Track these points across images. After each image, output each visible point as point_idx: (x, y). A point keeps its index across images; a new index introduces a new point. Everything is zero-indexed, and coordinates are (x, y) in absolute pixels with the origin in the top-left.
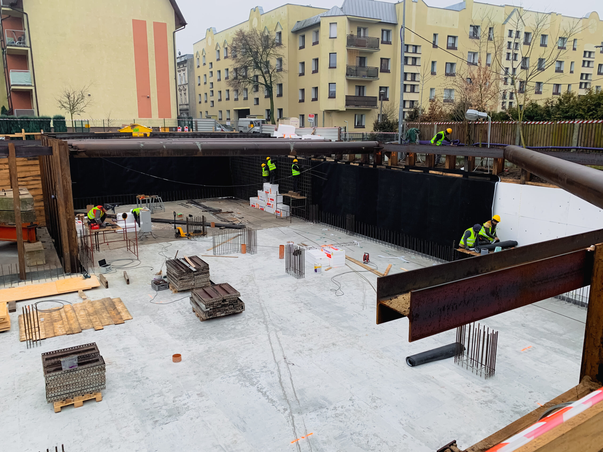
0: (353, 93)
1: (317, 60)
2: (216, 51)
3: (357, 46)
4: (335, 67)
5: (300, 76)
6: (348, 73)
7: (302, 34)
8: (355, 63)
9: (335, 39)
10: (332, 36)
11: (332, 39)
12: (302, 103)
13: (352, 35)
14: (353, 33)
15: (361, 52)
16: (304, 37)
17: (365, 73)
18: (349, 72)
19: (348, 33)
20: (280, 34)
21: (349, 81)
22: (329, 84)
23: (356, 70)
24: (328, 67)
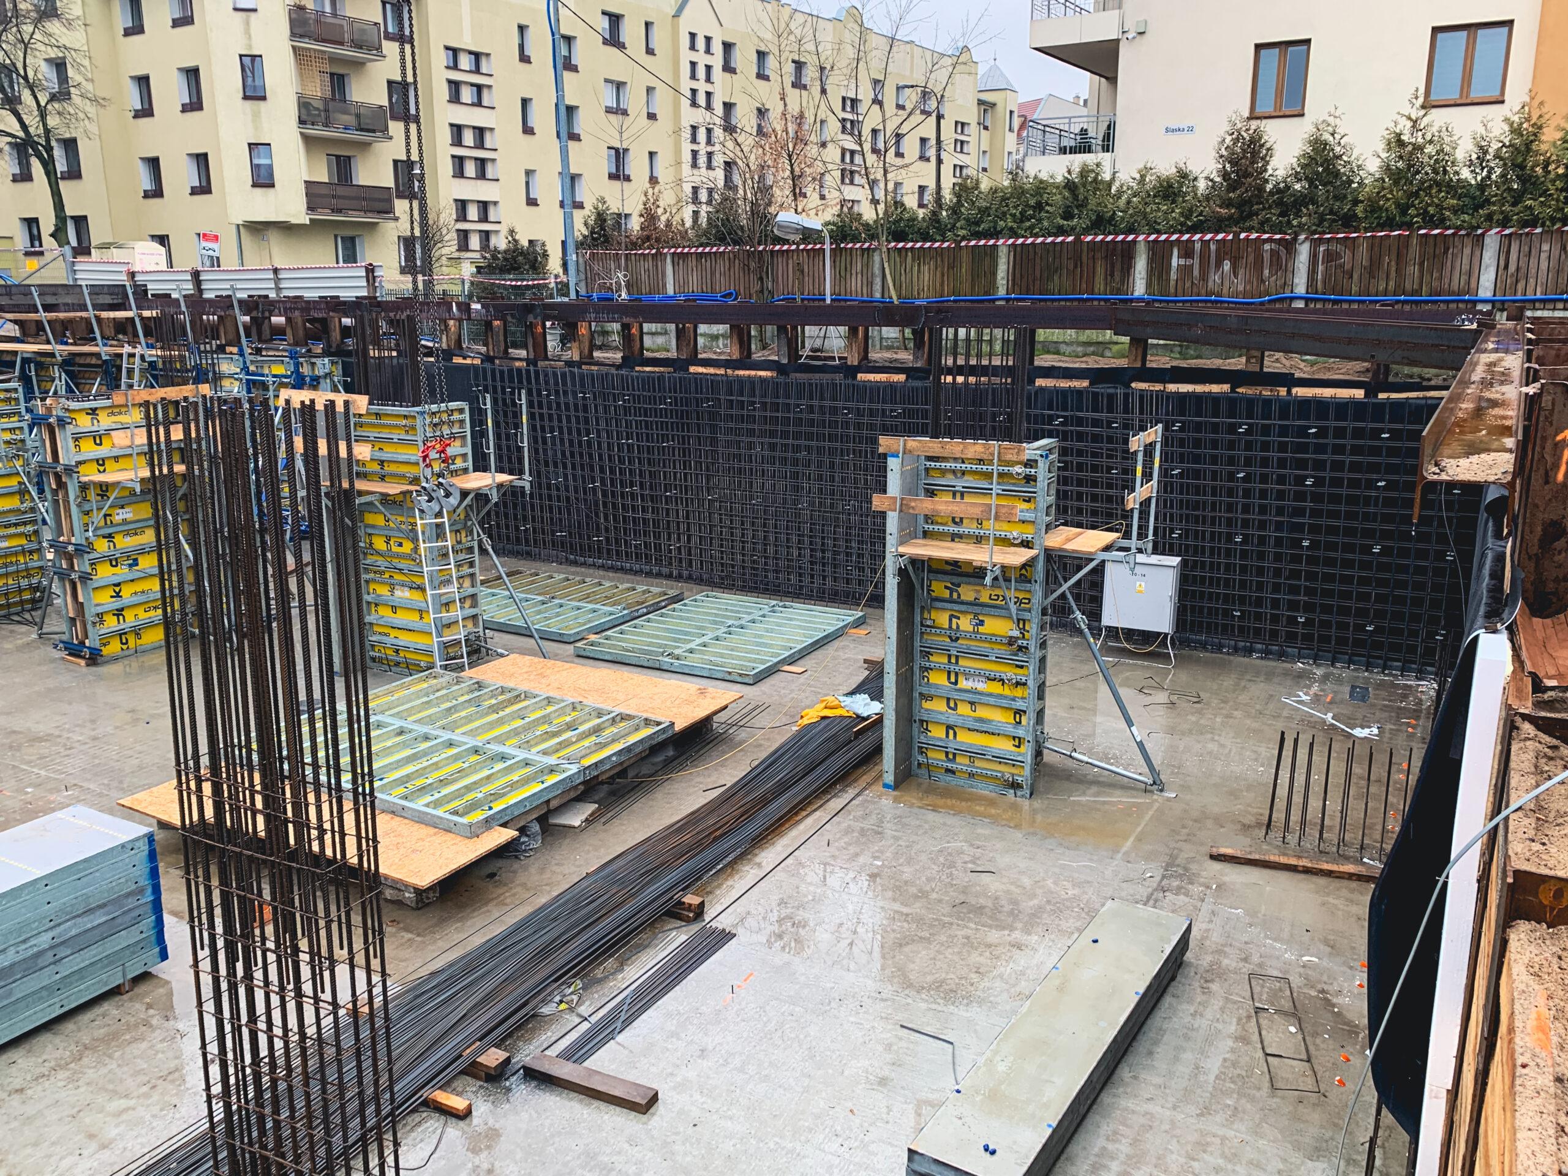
0: (322, 175)
1: (192, 73)
3: (319, 39)
4: (264, 98)
5: (135, 117)
6: (304, 117)
8: (317, 89)
9: (252, 14)
10: (241, 5)
11: (243, 14)
12: (156, 201)
13: (302, 8)
15: (333, 59)
17: (350, 120)
18: (307, 114)
21: (306, 138)
22: (250, 145)
23: (326, 110)
24: (241, 95)
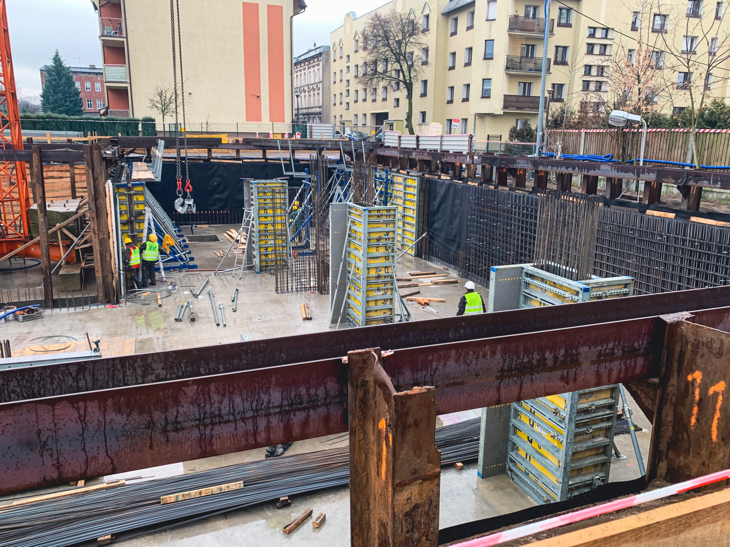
0: (516, 91)
1: (470, 49)
2: (354, 41)
3: (522, 30)
4: (492, 59)
5: (449, 70)
6: (509, 66)
7: (454, 16)
8: (519, 52)
9: (493, 22)
10: (489, 18)
11: (489, 22)
12: (450, 105)
13: (516, 16)
14: (518, 13)
15: (528, 38)
16: (456, 20)
17: (532, 66)
18: (511, 64)
19: (512, 13)
20: (427, 17)
21: (510, 76)
22: (483, 79)
23: (520, 62)
24: (483, 58)
